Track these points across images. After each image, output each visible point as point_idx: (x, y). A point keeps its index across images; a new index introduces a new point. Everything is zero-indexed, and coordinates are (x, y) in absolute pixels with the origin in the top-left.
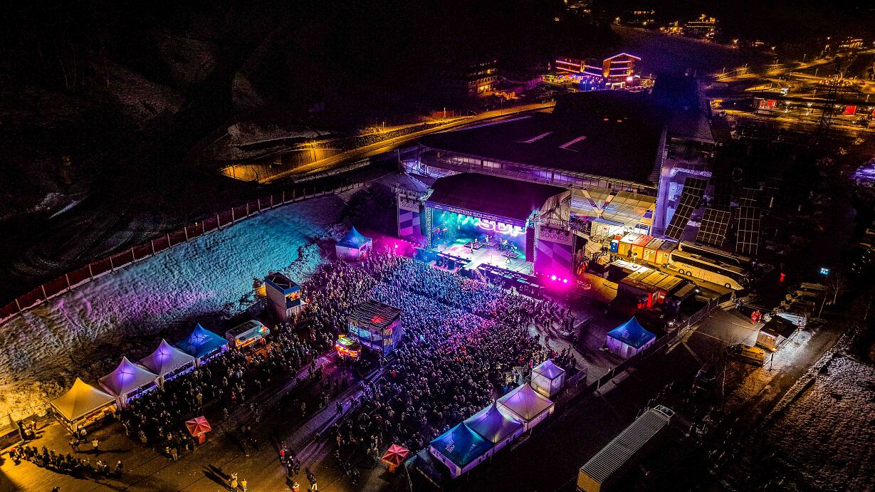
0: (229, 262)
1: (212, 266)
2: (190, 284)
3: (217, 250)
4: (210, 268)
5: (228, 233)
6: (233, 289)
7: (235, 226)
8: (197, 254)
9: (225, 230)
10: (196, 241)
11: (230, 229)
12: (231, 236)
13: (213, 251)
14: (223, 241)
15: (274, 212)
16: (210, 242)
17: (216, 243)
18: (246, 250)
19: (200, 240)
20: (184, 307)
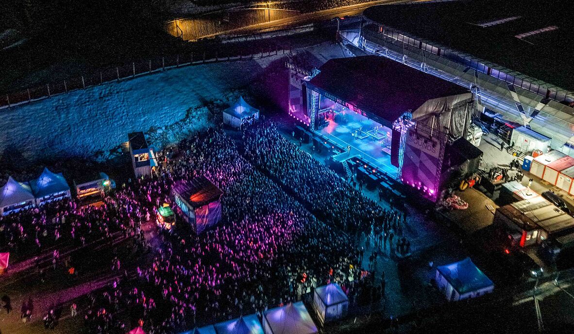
0: (116, 113)
1: (98, 114)
2: (72, 127)
3: (108, 100)
4: (96, 115)
5: (126, 85)
6: (111, 138)
7: (134, 80)
8: (88, 101)
9: (122, 83)
10: (92, 89)
11: (129, 82)
12: (127, 88)
13: (105, 101)
14: (118, 92)
15: (178, 70)
16: (105, 92)
17: (110, 94)
18: (137, 104)
19: (96, 89)
20: (58, 148)
